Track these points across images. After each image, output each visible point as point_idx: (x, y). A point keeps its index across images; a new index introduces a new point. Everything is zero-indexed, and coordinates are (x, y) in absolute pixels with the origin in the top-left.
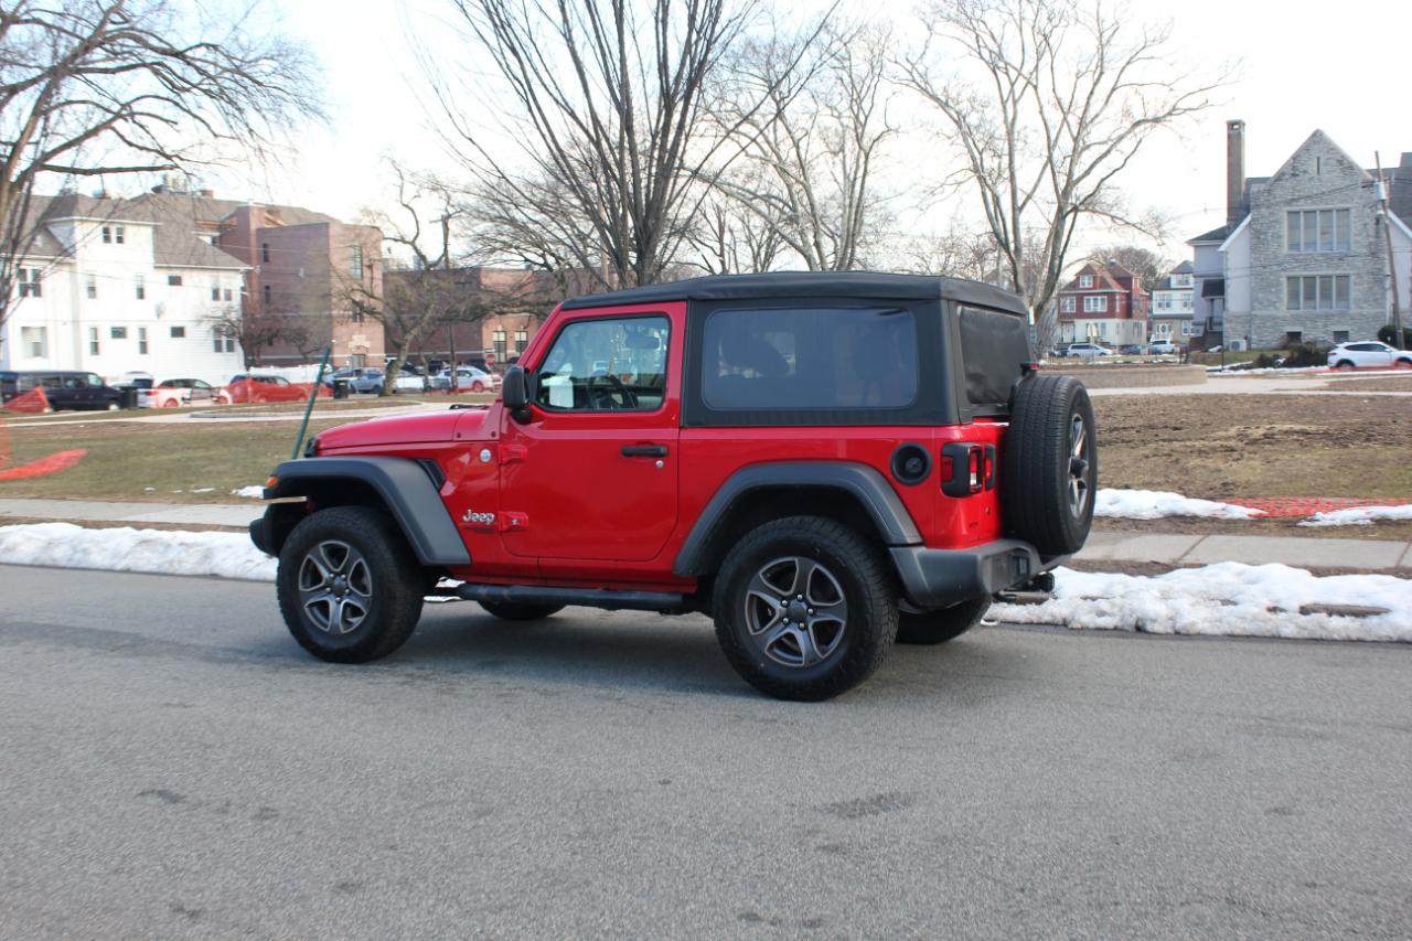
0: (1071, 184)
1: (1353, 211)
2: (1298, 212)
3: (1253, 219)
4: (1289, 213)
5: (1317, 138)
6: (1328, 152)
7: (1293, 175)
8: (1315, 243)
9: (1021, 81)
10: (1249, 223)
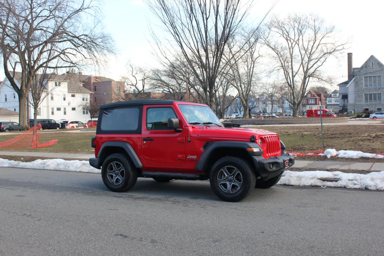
0: (307, 69)
1: (382, 76)
2: (367, 77)
3: (355, 79)
4: (365, 77)
5: (372, 57)
6: (375, 61)
7: (366, 67)
8: (372, 85)
9: (294, 43)
10: (354, 80)
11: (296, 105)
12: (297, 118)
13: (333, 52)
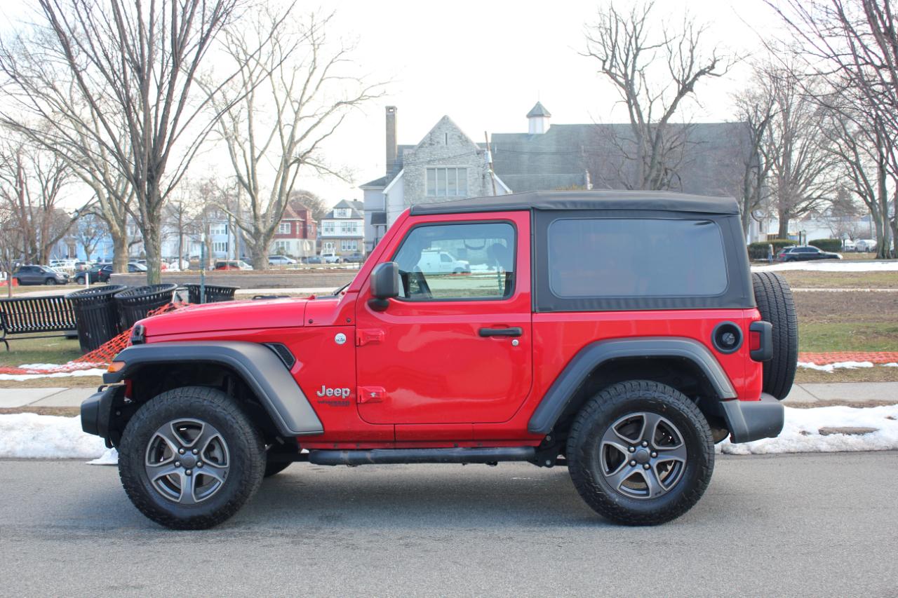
0: (293, 142)
1: (468, 169)
2: (434, 169)
3: (405, 173)
4: (428, 169)
5: (445, 120)
6: (452, 130)
7: (431, 144)
8: (445, 190)
9: (259, 68)
10: (403, 175)
11: (262, 238)
12: (265, 272)
13: (359, 102)
